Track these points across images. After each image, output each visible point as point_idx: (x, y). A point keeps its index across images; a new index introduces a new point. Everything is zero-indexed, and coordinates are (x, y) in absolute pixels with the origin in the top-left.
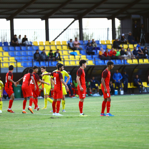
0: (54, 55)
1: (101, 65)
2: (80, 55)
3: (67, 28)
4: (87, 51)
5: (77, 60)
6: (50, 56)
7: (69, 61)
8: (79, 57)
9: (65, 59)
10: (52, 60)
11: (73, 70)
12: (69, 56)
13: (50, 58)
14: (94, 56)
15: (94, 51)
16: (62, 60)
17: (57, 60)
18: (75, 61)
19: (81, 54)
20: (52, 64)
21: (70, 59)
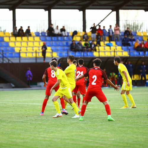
0: (89, 46)
1: (136, 56)
2: (116, 47)
3: (104, 20)
4: (123, 42)
5: (113, 51)
6: (86, 47)
7: (105, 52)
8: (115, 48)
9: (100, 50)
10: (88, 51)
11: (107, 61)
12: (104, 47)
13: (85, 49)
14: (130, 47)
15: (130, 42)
16: (98, 50)
17: (92, 51)
18: (111, 52)
19: (117, 45)
20: (87, 55)
21: (106, 50)
